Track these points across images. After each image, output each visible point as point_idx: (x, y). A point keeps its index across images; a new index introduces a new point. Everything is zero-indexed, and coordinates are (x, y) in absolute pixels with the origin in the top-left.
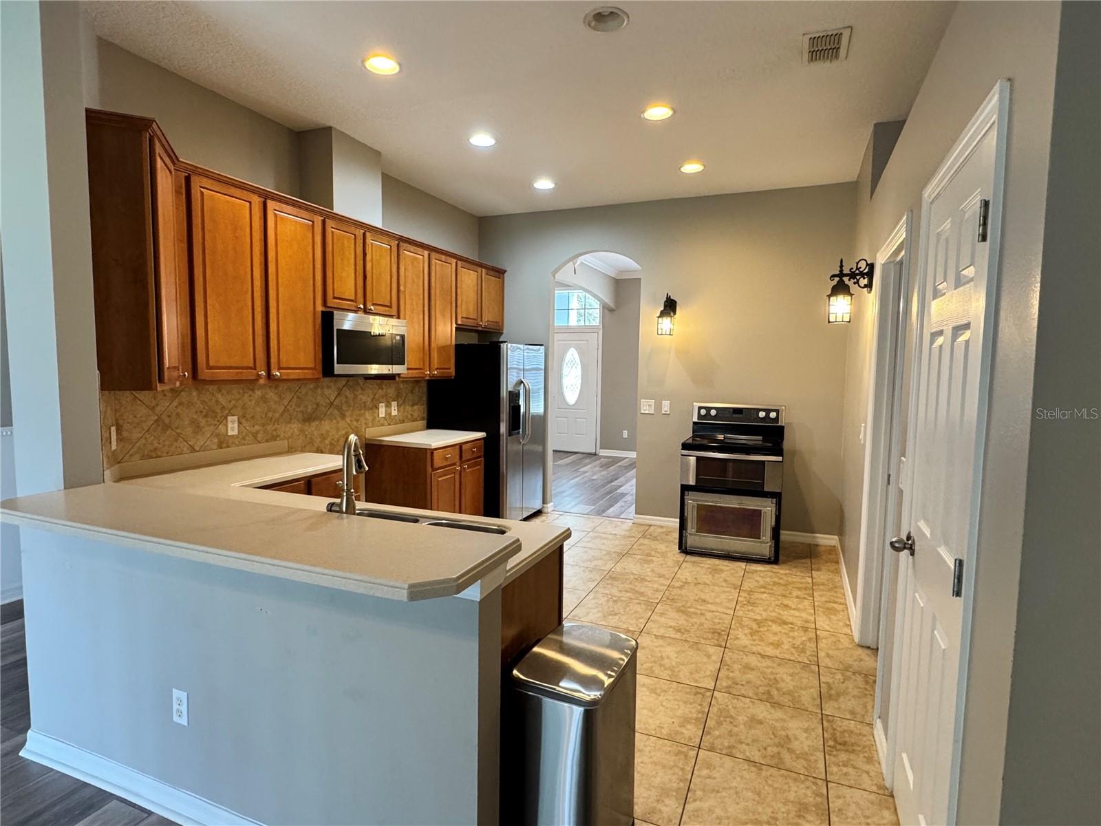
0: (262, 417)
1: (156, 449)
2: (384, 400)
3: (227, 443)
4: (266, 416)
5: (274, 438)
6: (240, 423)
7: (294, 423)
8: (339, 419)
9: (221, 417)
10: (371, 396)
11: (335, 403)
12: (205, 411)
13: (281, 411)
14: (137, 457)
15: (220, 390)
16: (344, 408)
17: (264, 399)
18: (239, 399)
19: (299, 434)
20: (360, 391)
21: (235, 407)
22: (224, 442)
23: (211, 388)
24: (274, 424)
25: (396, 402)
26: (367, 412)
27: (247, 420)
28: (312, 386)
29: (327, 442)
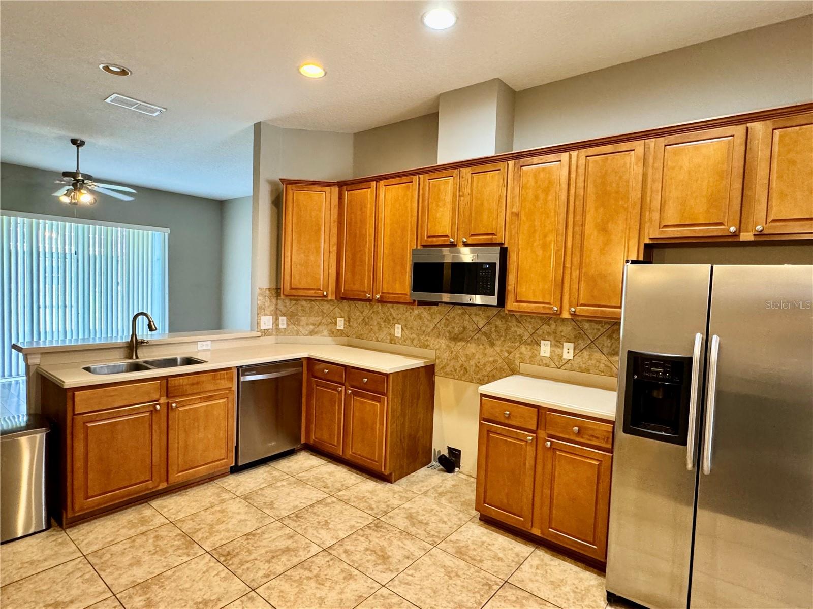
0: (417, 330)
1: (361, 335)
2: (551, 338)
3: (395, 341)
4: (420, 329)
5: (426, 347)
6: (402, 329)
7: (442, 339)
8: (488, 346)
9: (393, 323)
10: (531, 330)
11: (483, 330)
12: (384, 318)
13: (432, 327)
14: (354, 336)
15: (393, 307)
16: (494, 336)
17: (419, 317)
18: (404, 314)
19: (446, 349)
20: (515, 323)
21: (401, 319)
22: (393, 340)
23: (389, 305)
24: (426, 336)
25: (572, 345)
26: (523, 346)
27: (407, 329)
28: (460, 311)
29: (472, 363)
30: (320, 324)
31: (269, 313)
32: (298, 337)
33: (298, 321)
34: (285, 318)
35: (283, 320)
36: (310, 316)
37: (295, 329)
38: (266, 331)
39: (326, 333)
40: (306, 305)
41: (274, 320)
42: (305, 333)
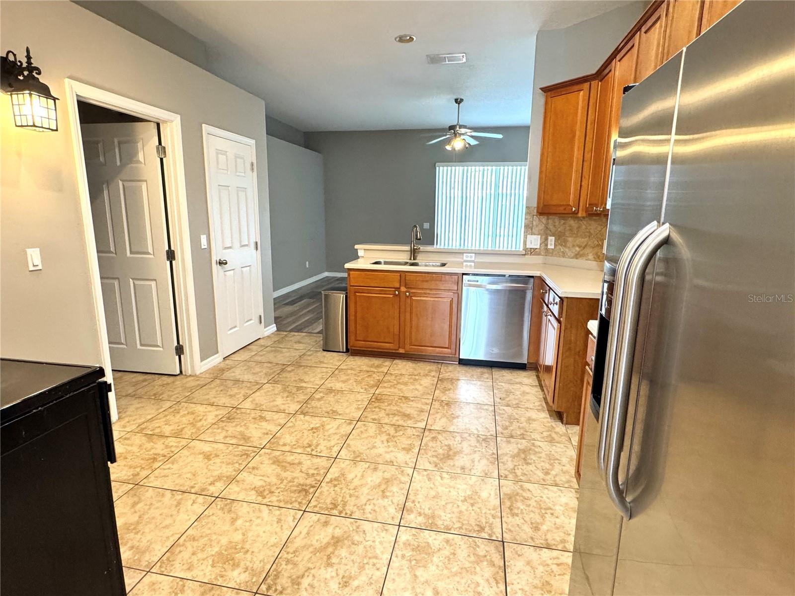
30: (586, 246)
31: (536, 232)
32: (563, 259)
33: (565, 241)
34: (553, 238)
35: (551, 241)
36: (577, 237)
37: (562, 250)
38: (532, 250)
39: (591, 256)
40: (574, 225)
41: (543, 240)
42: (571, 255)
